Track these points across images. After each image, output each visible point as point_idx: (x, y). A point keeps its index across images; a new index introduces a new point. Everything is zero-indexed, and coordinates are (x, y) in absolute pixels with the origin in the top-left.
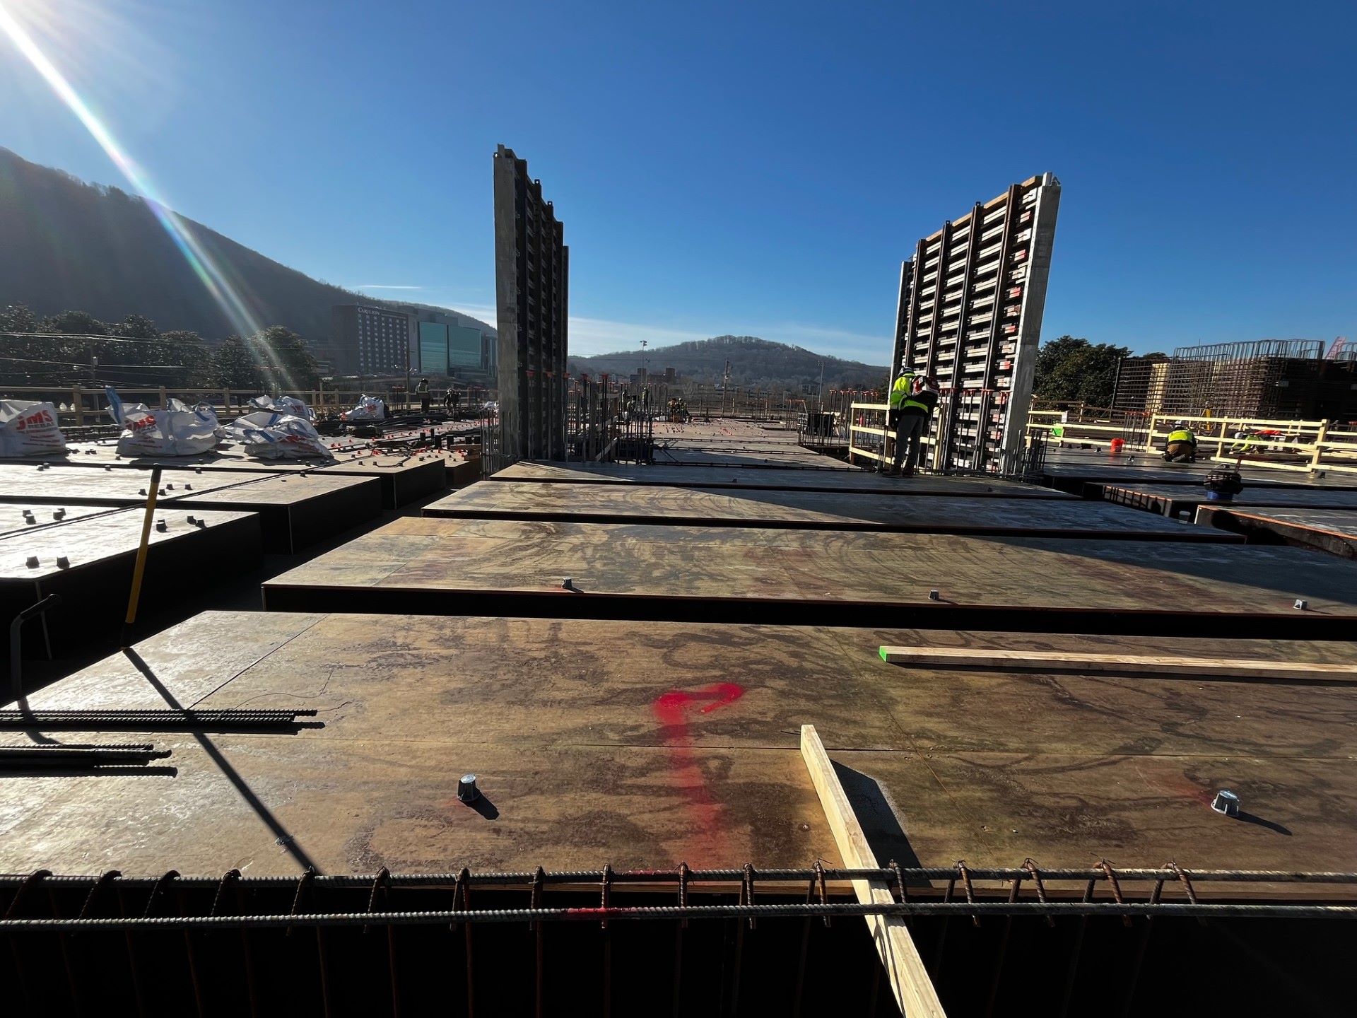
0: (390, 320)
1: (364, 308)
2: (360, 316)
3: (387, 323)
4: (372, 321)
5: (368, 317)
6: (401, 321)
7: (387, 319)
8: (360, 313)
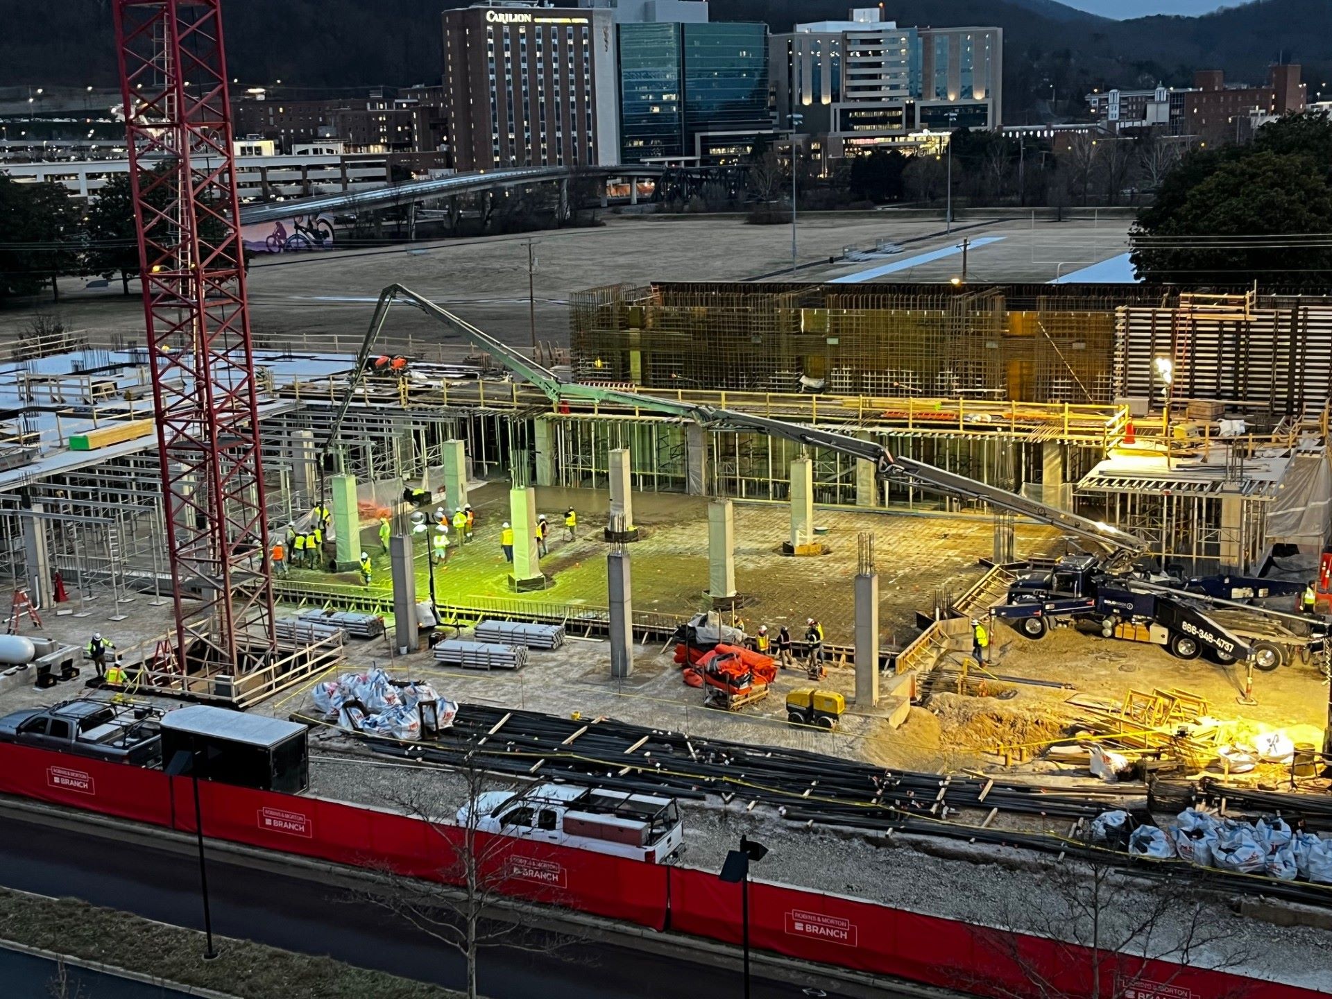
0: (554, 30)
2: (491, 29)
3: (547, 38)
4: (515, 38)
5: (506, 29)
6: (578, 27)
7: (546, 27)
8: (490, 24)
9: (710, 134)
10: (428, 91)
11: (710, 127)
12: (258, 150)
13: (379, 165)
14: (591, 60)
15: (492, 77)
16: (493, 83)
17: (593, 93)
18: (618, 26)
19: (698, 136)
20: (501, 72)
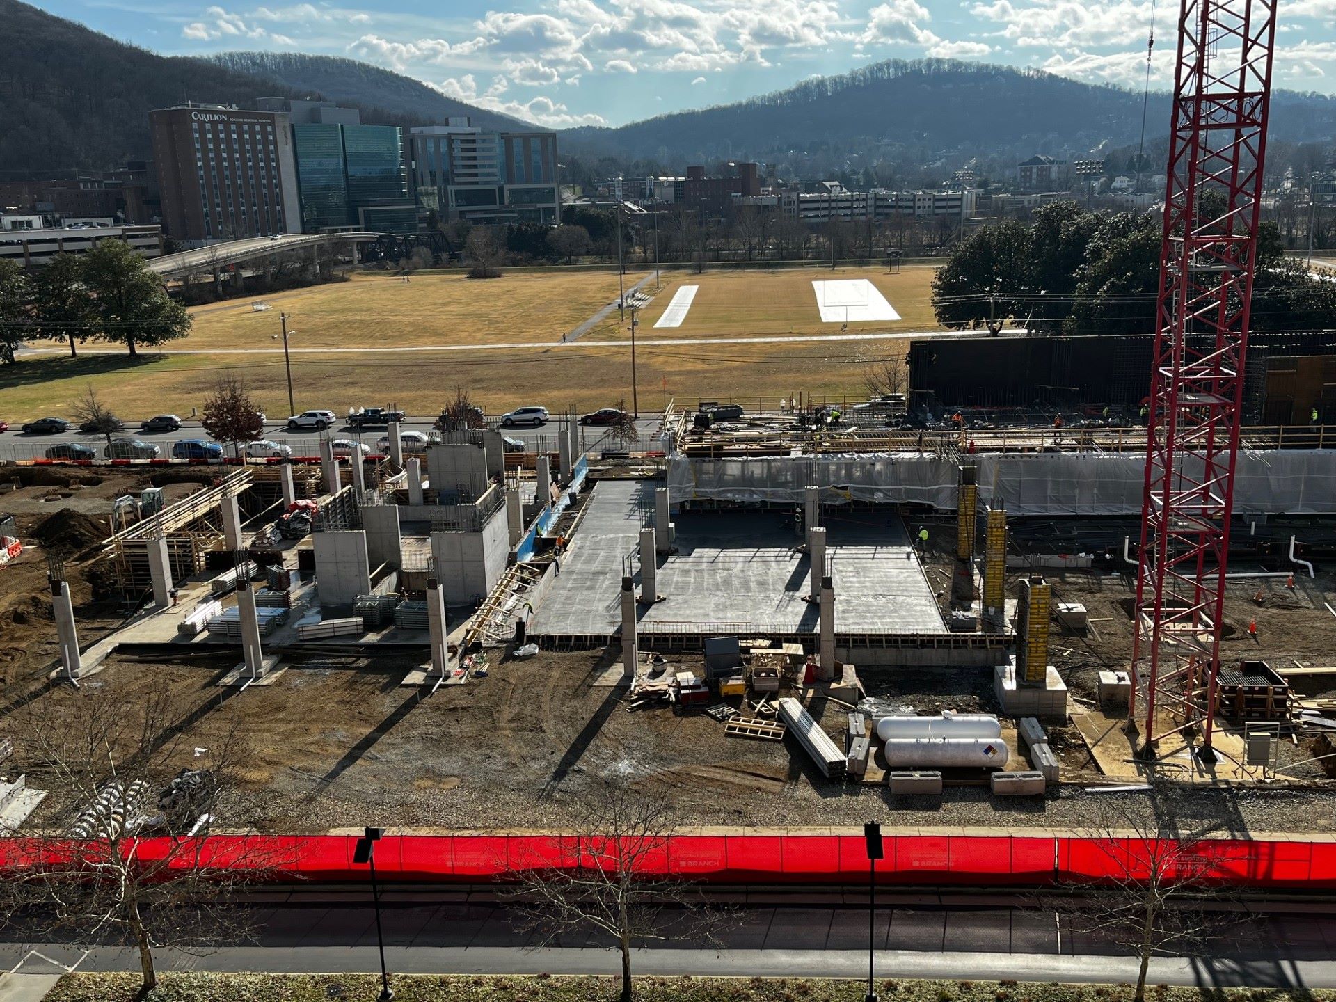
0: (246, 127)
1: (201, 112)
2: (195, 126)
3: (241, 134)
4: (216, 133)
5: (208, 126)
6: (263, 126)
7: (239, 125)
8: (195, 121)
9: (371, 208)
10: (133, 174)
11: (371, 203)
12: (29, 223)
13: (152, 236)
14: (276, 151)
15: (199, 164)
16: (200, 168)
17: (279, 176)
18: (292, 126)
19: (361, 210)
20: (206, 159)
